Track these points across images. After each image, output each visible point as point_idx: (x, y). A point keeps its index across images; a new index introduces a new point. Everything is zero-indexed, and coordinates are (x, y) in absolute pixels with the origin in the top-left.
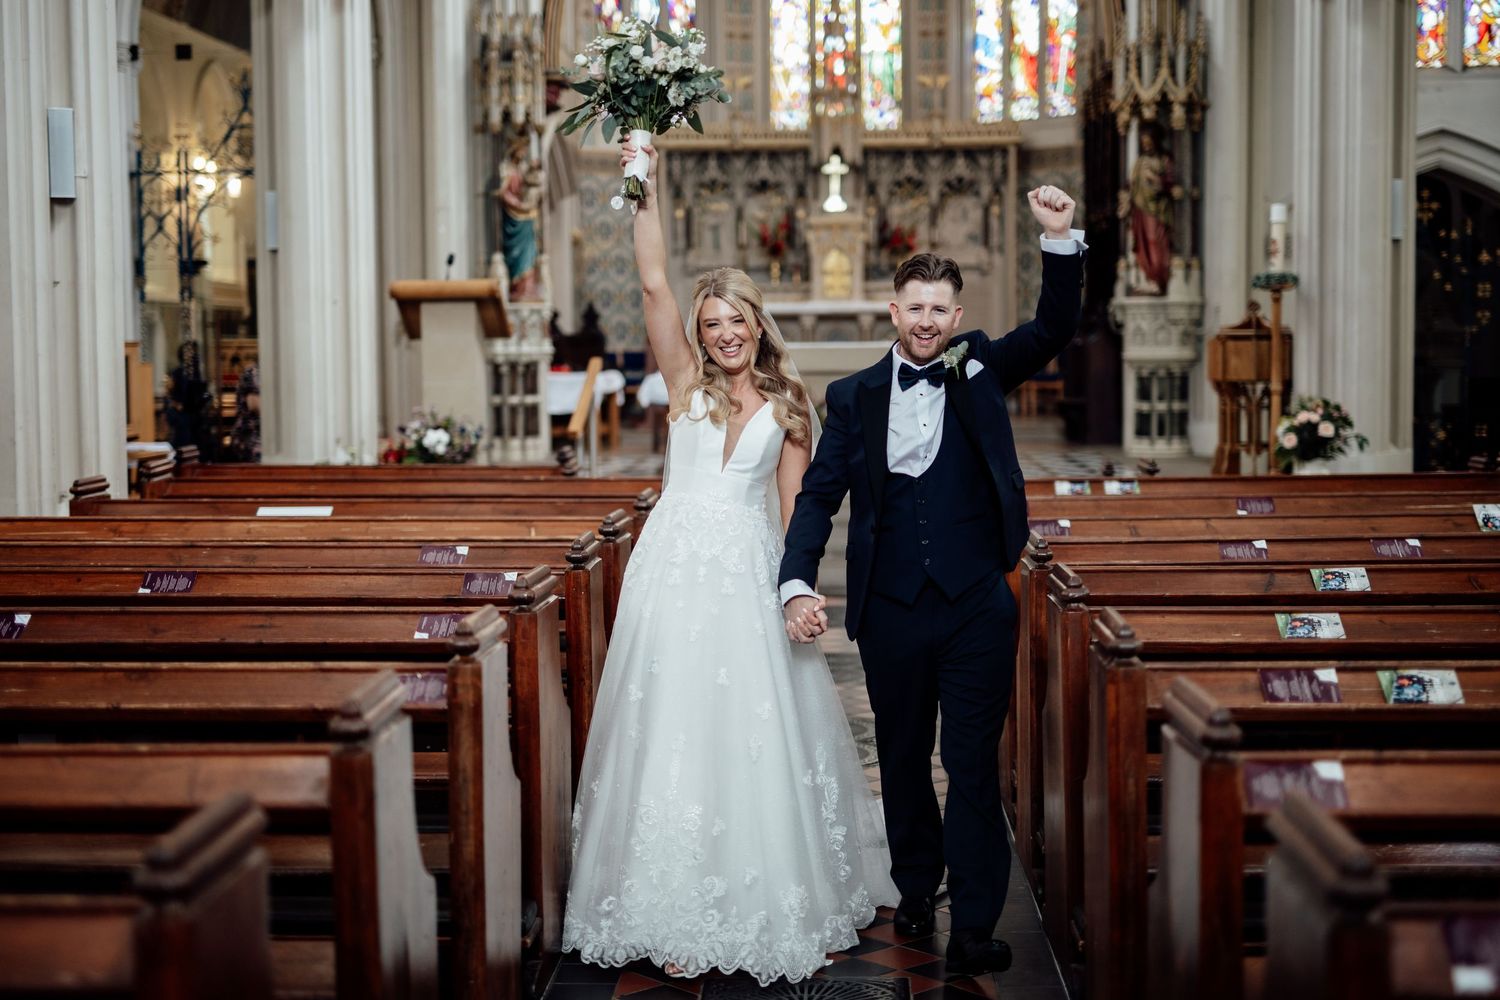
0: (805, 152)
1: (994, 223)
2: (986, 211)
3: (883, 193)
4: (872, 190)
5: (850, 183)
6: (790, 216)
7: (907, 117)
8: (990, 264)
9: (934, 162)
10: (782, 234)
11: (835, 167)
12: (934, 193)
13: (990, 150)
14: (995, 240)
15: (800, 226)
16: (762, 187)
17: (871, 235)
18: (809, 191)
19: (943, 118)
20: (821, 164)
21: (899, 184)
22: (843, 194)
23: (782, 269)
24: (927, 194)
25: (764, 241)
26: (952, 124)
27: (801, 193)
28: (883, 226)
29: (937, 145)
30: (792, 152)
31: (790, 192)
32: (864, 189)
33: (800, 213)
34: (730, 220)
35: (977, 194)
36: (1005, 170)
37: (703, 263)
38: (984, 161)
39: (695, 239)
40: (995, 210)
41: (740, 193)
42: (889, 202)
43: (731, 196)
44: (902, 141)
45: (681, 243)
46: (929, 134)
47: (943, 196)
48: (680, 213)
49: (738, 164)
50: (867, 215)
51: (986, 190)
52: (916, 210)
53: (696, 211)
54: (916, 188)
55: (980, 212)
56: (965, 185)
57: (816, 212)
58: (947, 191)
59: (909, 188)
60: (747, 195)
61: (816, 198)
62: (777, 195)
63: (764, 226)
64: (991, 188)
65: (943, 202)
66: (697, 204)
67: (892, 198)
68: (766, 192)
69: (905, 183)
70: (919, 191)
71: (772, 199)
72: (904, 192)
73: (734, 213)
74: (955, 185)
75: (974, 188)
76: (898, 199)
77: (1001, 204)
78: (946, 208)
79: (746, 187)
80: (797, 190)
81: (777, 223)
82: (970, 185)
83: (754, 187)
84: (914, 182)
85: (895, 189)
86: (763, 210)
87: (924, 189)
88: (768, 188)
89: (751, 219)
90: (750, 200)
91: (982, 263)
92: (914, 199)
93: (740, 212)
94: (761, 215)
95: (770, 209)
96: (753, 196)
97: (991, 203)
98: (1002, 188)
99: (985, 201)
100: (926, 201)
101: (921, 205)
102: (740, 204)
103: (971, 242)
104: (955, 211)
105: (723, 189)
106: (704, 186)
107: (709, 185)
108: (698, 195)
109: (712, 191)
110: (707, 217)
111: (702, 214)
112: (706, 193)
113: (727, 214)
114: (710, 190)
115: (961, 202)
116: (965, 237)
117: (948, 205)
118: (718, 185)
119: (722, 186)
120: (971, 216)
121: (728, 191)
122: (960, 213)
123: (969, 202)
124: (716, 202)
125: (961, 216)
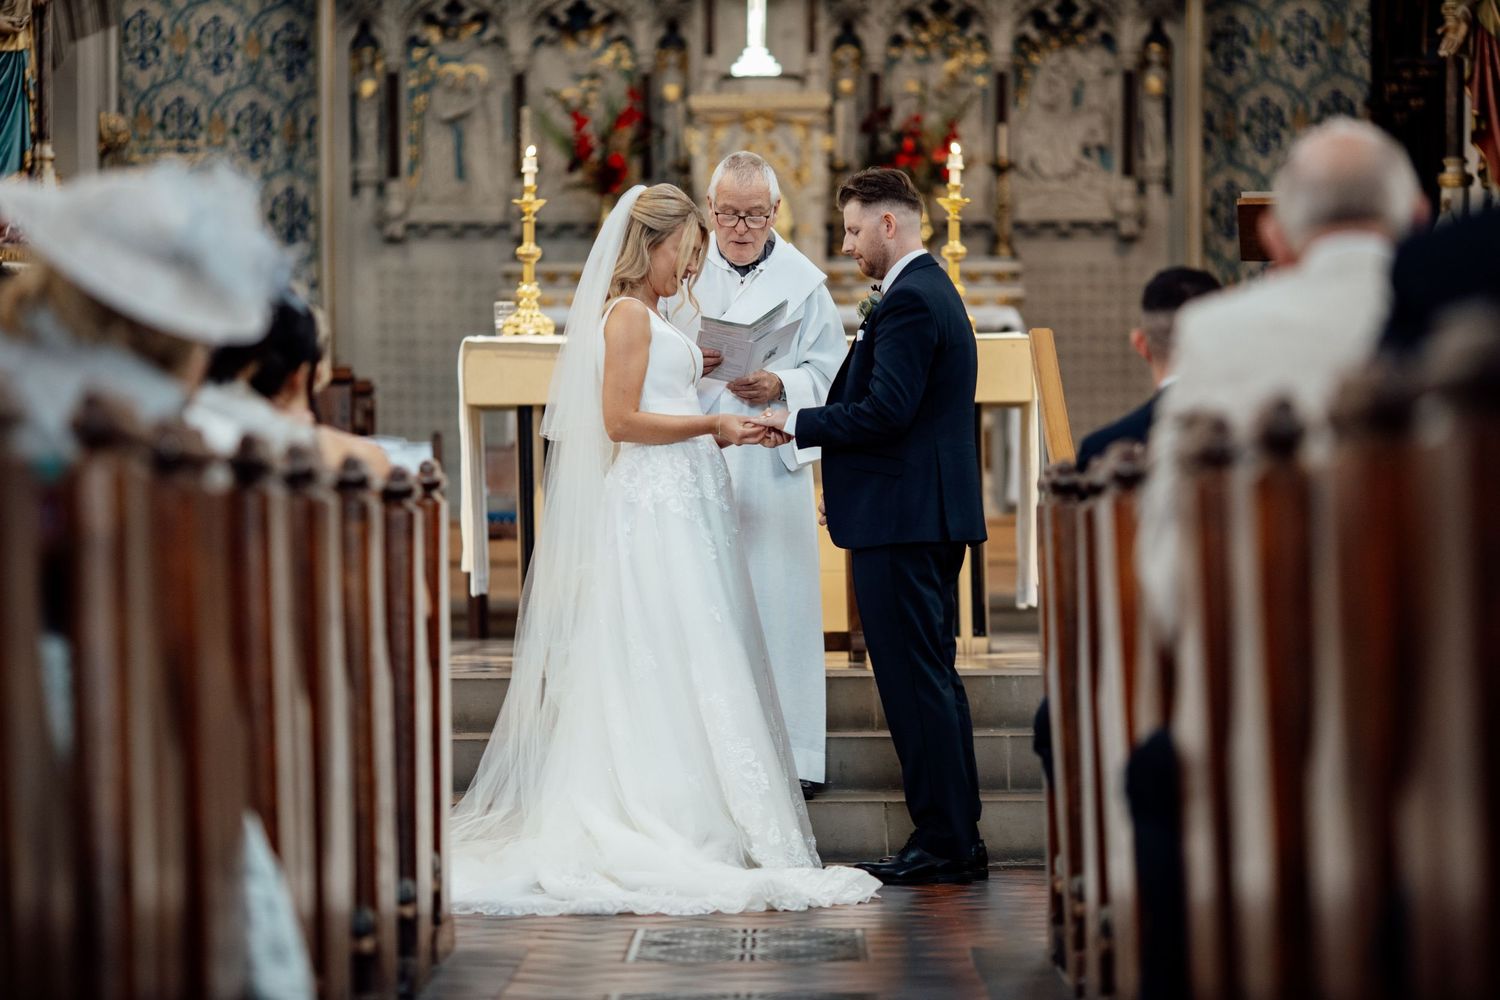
1: (1152, 116)
2: (1132, 84)
3: (874, 37)
4: (848, 36)
6: (644, 89)
8: (1142, 220)
10: (626, 135)
12: (1002, 42)
14: (1153, 159)
15: (671, 120)
16: (576, 23)
17: (845, 142)
18: (693, 33)
21: (913, 17)
22: (771, 44)
24: (984, 41)
25: (577, 154)
27: (672, 39)
28: (875, 116)
31: (645, 35)
32: (827, 31)
33: (671, 91)
35: (1108, 41)
37: (423, 214)
39: (406, 153)
40: (1154, 82)
41: (519, 40)
42: (891, 62)
43: (500, 42)
45: (371, 162)
47: (1022, 44)
48: (368, 87)
50: (836, 94)
51: (1130, 33)
52: (955, 81)
53: (410, 81)
54: (955, 28)
55: (1115, 87)
56: (1078, 20)
57: (709, 83)
58: (1034, 34)
59: (937, 28)
60: (539, 41)
61: (709, 50)
62: (609, 43)
63: (579, 117)
64: (1144, 29)
65: (1021, 61)
66: (413, 65)
67: (895, 52)
68: (583, 36)
69: (928, 15)
70: (961, 35)
71: (599, 53)
72: (924, 37)
73: (505, 87)
74: (1054, 18)
75: (1102, 26)
76: (909, 54)
77: (1167, 65)
78: (1027, 75)
79: (536, 22)
80: (661, 32)
81: (611, 110)
82: (1091, 21)
83: (553, 22)
84: (953, 13)
85: (905, 31)
86: (578, 78)
87: (974, 29)
88: (590, 28)
89: (549, 103)
90: (546, 55)
91: (1119, 214)
92: (949, 54)
93: (519, 83)
94: (571, 92)
95: (594, 76)
96: (552, 43)
97: (1144, 64)
98: (1169, 29)
99: (1129, 60)
100: (978, 59)
101: (966, 67)
102: (519, 62)
103: (1092, 163)
104: (1051, 83)
105: (476, 27)
106: (430, 20)
107: (442, 16)
108: (413, 42)
109: (451, 31)
110: (438, 95)
111: (426, 88)
112: (434, 35)
113: (486, 90)
114: (444, 27)
115: (1065, 61)
116: (1075, 150)
117: (1033, 68)
118: (467, 15)
119: (477, 18)
120: (1093, 96)
121: (491, 32)
122: (1064, 90)
123: (1088, 63)
124: (458, 60)
125: (1067, 97)
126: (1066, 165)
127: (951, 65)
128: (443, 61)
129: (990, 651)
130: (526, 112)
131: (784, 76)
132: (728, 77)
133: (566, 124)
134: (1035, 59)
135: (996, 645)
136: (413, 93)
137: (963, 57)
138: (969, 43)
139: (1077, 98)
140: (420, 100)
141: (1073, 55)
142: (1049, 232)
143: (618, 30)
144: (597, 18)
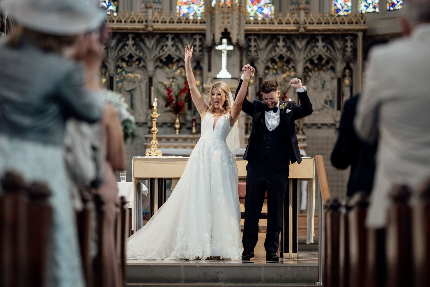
0: (203, 34)
1: (346, 91)
2: (340, 82)
3: (260, 67)
5: (236, 59)
7: (279, 10)
9: (300, 44)
10: (184, 96)
11: (224, 47)
12: (300, 69)
13: (343, 35)
16: (169, 61)
18: (205, 66)
19: (307, 12)
20: (214, 44)
21: (273, 61)
22: (228, 68)
23: (182, 125)
24: (295, 68)
25: (168, 101)
26: (314, 16)
27: (198, 67)
29: (302, 30)
30: (191, 35)
34: (144, 86)
35: (333, 69)
36: (355, 51)
38: (338, 44)
40: (347, 81)
41: (151, 67)
42: (266, 74)
43: (145, 67)
44: (276, 27)
46: (297, 23)
47: (306, 70)
48: (104, 80)
49: (150, 43)
51: (340, 66)
52: (285, 80)
53: (117, 79)
54: (286, 64)
55: (335, 83)
56: (324, 62)
57: (210, 80)
58: (310, 67)
59: (280, 64)
60: (157, 67)
61: (210, 70)
62: (178, 68)
63: (169, 90)
64: (344, 65)
65: (306, 74)
66: (118, 74)
67: (267, 71)
68: (170, 66)
69: (277, 60)
70: (287, 66)
71: (175, 71)
72: (276, 67)
73: (146, 81)
74: (316, 62)
75: (331, 64)
76: (271, 72)
77: (351, 76)
78: (308, 79)
79: (156, 61)
80: (195, 64)
81: (179, 88)
82: (327, 62)
83: (161, 61)
84: (285, 60)
85: (270, 64)
86: (169, 78)
87: (291, 65)
88: (173, 63)
89: (160, 86)
90: (159, 71)
91: (335, 121)
92: (283, 72)
93: (151, 80)
94: (167, 83)
95: (174, 78)
96: (161, 68)
97: (344, 76)
98: (352, 65)
99: (339, 75)
100: (293, 74)
101: (288, 76)
102: (151, 73)
103: (328, 106)
104: (315, 81)
105: (137, 63)
106: (123, 60)
107: (127, 59)
108: (118, 67)
109: (129, 64)
110: (125, 83)
111: (122, 81)
112: (124, 65)
113: (140, 82)
114: (127, 63)
115: (319, 75)
116: (323, 102)
117: (310, 77)
118: (134, 59)
119: (137, 60)
120: (328, 85)
121: (142, 64)
122: (319, 83)
123: (327, 75)
124: (132, 72)
125: (320, 85)
126: (320, 107)
127: (284, 75)
128: (127, 73)
129: (298, 258)
130: (153, 88)
131: (232, 78)
132: (216, 78)
133: (165, 92)
134: (310, 74)
135: (300, 256)
136: (118, 82)
137: (288, 73)
138: (290, 69)
139: (323, 86)
140: (120, 84)
141: (322, 73)
142: (315, 127)
143: (181, 64)
144: (175, 60)
